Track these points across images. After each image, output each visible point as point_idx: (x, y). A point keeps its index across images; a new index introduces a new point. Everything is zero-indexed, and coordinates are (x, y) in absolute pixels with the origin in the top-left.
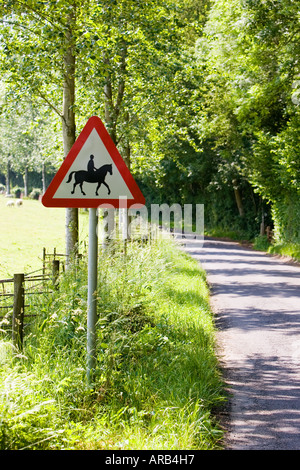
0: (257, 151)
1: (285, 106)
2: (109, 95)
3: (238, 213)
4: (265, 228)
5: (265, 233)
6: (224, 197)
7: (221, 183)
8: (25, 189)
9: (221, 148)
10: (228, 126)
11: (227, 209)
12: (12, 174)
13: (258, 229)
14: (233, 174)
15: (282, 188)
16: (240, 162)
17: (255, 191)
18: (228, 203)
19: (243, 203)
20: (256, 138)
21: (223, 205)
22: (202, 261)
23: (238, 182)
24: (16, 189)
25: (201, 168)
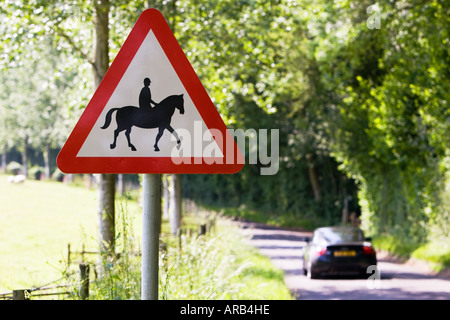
3: (313, 197)
4: (349, 214)
5: (349, 221)
6: (296, 176)
7: (292, 159)
8: (46, 170)
11: (300, 191)
12: (30, 151)
13: (340, 215)
17: (340, 167)
18: (301, 183)
19: (320, 184)
21: (294, 187)
23: (313, 158)
24: (35, 170)
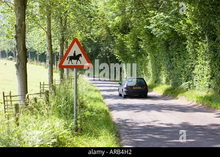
0: (117, 42)
1: (128, 24)
2: (61, 22)
7: (102, 55)
9: (103, 41)
10: (106, 33)
14: (107, 51)
15: (128, 57)
16: (110, 46)
17: (117, 58)
20: (117, 37)
22: (98, 86)
23: (109, 54)
25: (94, 49)
